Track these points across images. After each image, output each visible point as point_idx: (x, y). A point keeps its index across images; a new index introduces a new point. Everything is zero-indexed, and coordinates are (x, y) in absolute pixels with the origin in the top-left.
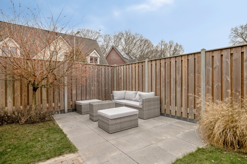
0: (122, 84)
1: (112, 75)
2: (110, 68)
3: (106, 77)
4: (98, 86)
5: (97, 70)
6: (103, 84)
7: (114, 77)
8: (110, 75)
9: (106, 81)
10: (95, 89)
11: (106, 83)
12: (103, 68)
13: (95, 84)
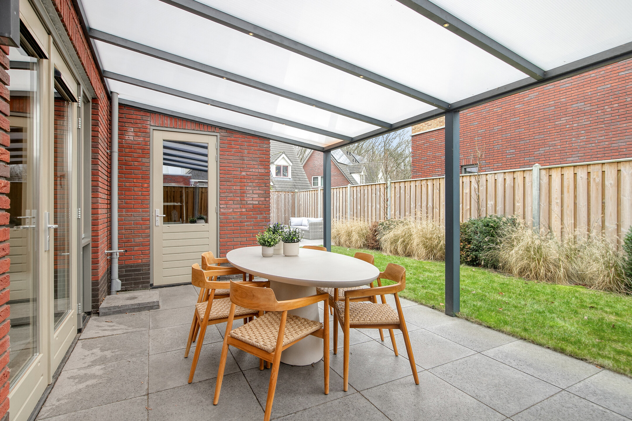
0: (302, 211)
1: (292, 201)
2: (290, 194)
3: (286, 203)
4: (278, 212)
5: (276, 196)
6: (283, 211)
7: (294, 203)
8: (291, 201)
9: (286, 207)
10: (274, 215)
11: (286, 210)
12: (283, 194)
13: (275, 210)
